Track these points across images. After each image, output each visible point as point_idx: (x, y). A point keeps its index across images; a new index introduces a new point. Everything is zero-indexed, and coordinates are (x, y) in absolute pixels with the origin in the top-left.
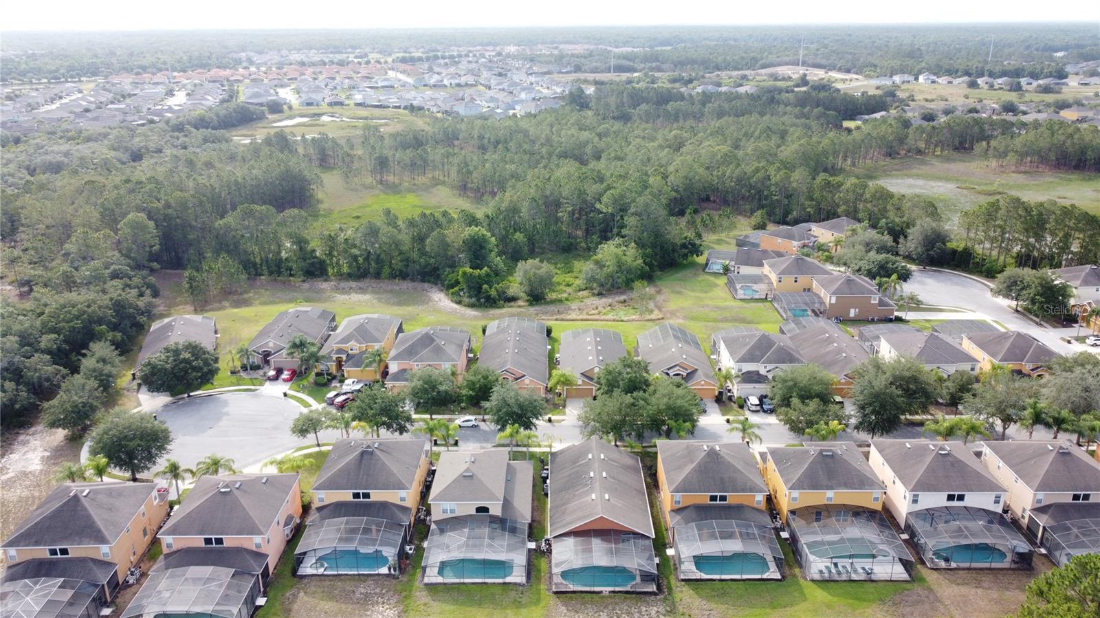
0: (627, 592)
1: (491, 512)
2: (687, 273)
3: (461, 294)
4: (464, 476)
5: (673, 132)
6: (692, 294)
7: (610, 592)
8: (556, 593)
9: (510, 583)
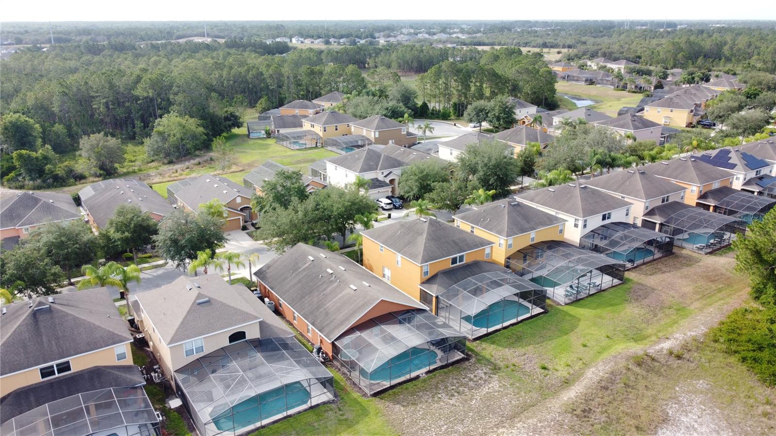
0: (442, 367)
1: (248, 337)
2: (236, 141)
3: (20, 178)
4: (199, 304)
5: (153, 59)
6: (254, 151)
7: (427, 373)
8: (375, 395)
9: (318, 405)
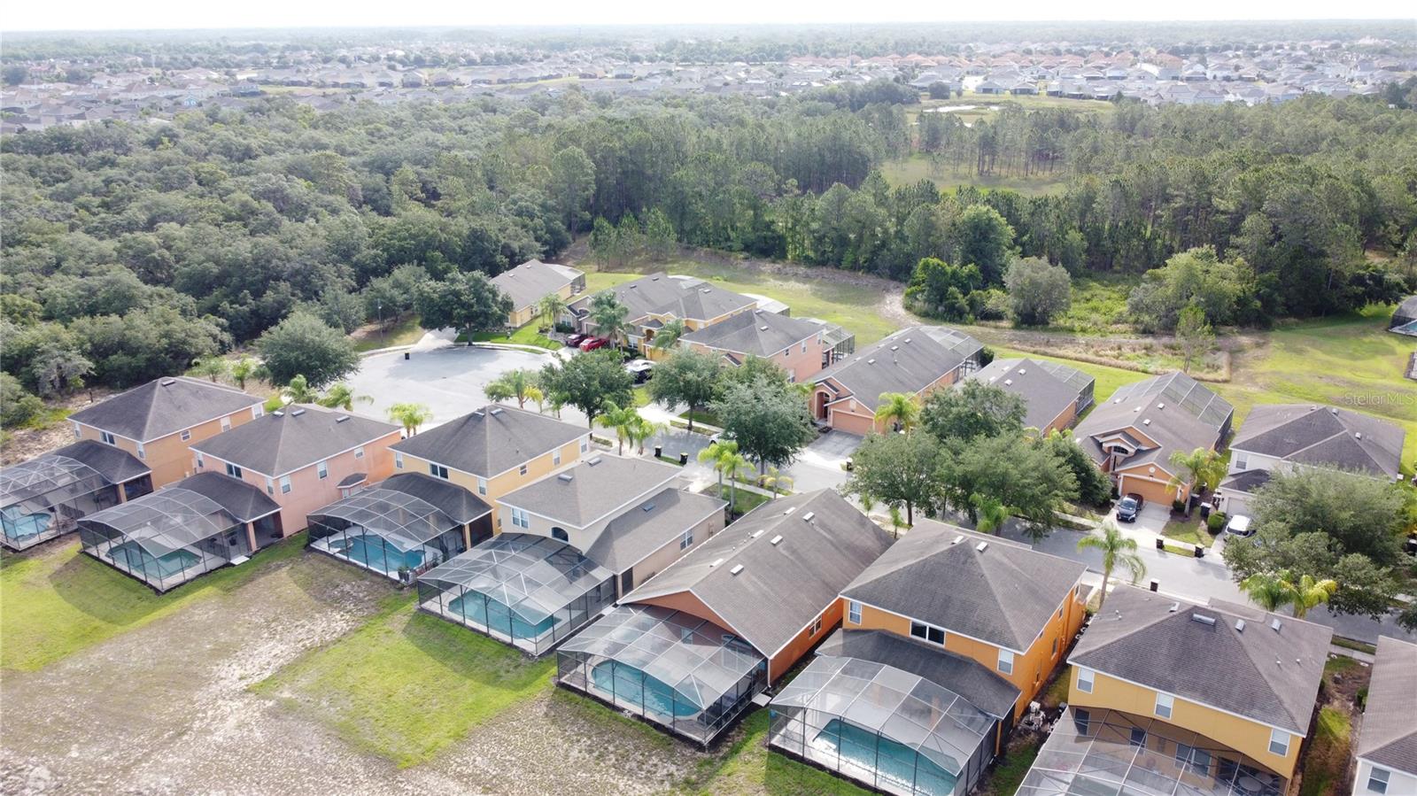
0: (658, 727)
1: (571, 542)
2: (1350, 328)
3: (920, 296)
4: (560, 478)
8: (562, 686)
9: (517, 647)
